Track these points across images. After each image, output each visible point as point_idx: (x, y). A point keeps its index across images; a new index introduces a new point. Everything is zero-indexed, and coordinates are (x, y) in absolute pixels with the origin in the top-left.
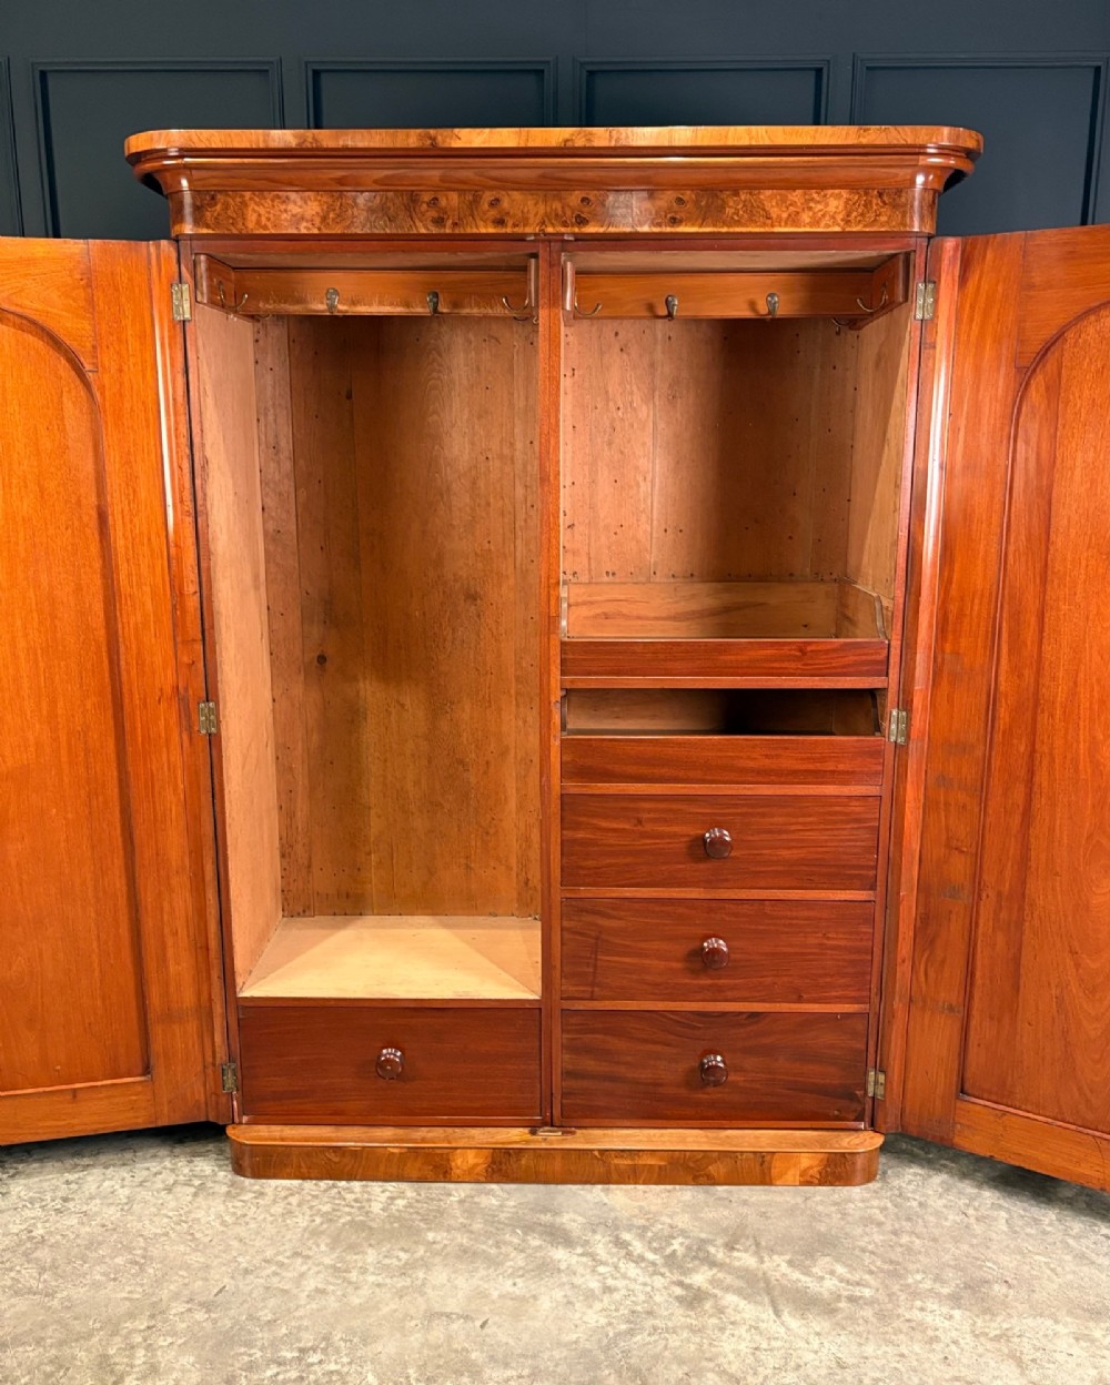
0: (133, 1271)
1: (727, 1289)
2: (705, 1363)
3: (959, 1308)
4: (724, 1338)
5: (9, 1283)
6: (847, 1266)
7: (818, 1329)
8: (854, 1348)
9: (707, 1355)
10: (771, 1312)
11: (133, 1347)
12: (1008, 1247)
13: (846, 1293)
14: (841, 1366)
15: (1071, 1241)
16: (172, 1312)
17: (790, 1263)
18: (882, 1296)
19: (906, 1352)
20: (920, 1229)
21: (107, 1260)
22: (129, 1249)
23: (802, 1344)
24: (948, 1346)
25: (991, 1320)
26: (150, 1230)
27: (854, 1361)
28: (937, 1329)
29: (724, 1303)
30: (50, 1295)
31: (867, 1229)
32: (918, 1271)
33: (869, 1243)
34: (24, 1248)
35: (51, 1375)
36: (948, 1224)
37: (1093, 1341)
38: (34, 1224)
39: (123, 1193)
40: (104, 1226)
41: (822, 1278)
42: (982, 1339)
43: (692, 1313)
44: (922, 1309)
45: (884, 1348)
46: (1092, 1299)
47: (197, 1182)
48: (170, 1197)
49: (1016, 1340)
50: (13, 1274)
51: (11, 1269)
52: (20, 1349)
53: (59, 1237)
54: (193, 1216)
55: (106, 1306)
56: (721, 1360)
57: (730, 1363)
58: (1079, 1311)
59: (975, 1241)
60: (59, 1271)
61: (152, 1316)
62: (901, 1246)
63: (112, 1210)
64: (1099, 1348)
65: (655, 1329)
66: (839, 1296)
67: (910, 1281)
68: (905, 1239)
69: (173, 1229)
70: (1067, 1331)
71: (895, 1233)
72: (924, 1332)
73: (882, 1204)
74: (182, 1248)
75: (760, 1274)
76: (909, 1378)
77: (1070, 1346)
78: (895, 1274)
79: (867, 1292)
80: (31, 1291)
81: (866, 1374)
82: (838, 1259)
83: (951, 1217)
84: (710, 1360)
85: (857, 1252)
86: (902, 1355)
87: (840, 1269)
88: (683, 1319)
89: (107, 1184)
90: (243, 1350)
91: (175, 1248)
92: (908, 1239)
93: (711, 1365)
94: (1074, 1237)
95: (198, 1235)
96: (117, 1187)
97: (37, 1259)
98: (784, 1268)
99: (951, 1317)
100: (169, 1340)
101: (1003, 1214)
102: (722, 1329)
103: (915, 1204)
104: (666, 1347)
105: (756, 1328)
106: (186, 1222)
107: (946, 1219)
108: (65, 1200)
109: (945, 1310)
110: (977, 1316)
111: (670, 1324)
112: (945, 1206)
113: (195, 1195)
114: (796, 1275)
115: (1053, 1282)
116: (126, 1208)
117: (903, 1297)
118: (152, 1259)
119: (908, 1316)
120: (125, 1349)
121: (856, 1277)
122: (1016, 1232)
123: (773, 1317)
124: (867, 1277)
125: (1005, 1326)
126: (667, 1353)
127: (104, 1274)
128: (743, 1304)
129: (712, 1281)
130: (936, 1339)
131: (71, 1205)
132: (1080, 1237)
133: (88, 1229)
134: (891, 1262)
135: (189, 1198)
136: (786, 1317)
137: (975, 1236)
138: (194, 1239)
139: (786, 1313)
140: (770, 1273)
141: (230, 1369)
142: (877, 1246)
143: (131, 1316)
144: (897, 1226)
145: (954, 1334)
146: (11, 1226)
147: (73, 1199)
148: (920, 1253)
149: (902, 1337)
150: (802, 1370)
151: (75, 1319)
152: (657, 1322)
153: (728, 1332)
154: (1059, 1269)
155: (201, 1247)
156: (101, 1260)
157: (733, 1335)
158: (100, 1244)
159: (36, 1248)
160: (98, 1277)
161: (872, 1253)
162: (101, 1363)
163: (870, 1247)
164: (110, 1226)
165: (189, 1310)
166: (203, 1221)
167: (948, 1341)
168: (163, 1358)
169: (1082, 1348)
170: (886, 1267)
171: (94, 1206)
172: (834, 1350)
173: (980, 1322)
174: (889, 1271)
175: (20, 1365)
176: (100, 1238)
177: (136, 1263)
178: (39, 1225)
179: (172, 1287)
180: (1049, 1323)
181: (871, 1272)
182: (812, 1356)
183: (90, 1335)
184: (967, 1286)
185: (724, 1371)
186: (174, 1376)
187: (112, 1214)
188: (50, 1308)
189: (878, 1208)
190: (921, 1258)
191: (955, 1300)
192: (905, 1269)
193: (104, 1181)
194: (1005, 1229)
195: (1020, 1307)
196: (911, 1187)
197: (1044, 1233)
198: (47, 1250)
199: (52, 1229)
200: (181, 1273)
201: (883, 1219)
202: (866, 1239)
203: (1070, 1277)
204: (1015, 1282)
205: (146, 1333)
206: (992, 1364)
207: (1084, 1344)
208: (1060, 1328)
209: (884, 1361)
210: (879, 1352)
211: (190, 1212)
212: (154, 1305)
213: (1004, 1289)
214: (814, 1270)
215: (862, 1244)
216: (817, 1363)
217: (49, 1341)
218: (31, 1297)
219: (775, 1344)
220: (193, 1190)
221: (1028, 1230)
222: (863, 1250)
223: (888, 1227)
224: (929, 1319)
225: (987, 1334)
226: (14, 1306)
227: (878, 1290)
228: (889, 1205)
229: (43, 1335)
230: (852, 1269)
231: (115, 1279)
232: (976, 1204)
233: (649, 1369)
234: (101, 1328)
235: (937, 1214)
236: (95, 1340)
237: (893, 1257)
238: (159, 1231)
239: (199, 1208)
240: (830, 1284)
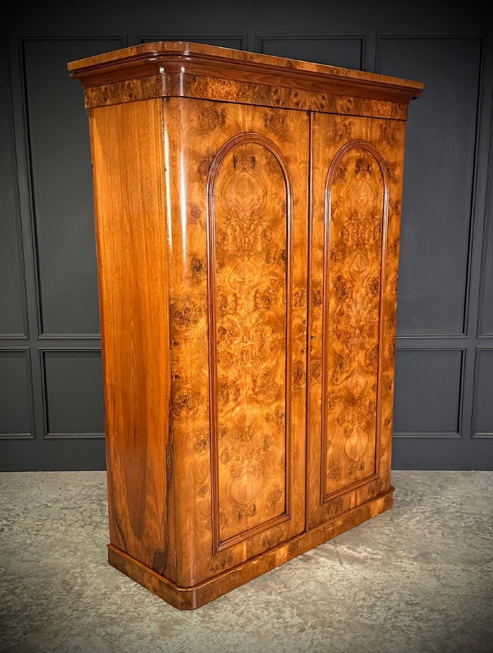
0: (71, 554)
1: (321, 556)
2: (310, 579)
3: (416, 561)
4: (319, 571)
5: (20, 558)
6: (371, 548)
7: (357, 568)
8: (371, 574)
9: (311, 576)
10: (339, 563)
11: (76, 577)
12: (440, 542)
13: (370, 557)
14: (365, 579)
15: (467, 540)
16: (91, 566)
17: (348, 548)
18: (385, 558)
19: (392, 575)
20: (404, 536)
21: (60, 550)
22: (68, 547)
23: (351, 573)
24: (410, 573)
25: (429, 565)
26: (76, 540)
27: (371, 578)
28: (406, 568)
29: (319, 560)
30: (39, 562)
31: (382, 537)
32: (401, 550)
33: (382, 541)
34: (23, 547)
35: (44, 586)
36: (416, 534)
37: (469, 571)
38: (26, 539)
39: (63, 529)
40: (56, 539)
41: (361, 552)
42: (424, 571)
43: (306, 564)
44: (401, 562)
45: (384, 574)
46: (472, 559)
47: (94, 524)
48: (83, 529)
49: (438, 571)
50: (20, 555)
51: (20, 554)
52: (29, 579)
53: (37, 543)
54: (94, 536)
55: (62, 565)
56: (317, 578)
57: (320, 579)
58: (466, 562)
59: (427, 540)
60: (40, 554)
61: (82, 568)
62: (395, 542)
63: (59, 534)
64: (472, 574)
65: (290, 569)
66: (368, 558)
67: (397, 553)
68: (397, 540)
69: (86, 540)
70: (459, 568)
71: (393, 538)
72: (401, 569)
73: (389, 528)
74: (91, 546)
75: (335, 551)
76: (393, 583)
77: (460, 573)
78: (392, 551)
79: (379, 557)
80: (29, 560)
81: (375, 582)
82: (368, 547)
83: (418, 532)
84: (313, 578)
85: (376, 544)
86: (391, 576)
87: (369, 549)
88: (302, 566)
89: (54, 525)
90: (121, 577)
91: (88, 546)
92: (399, 540)
93: (313, 579)
94: (469, 539)
95: (97, 542)
96: (59, 526)
97: (30, 551)
98: (345, 549)
99: (413, 564)
100: (91, 575)
101: (441, 531)
102: (318, 569)
103: (403, 528)
104: (295, 574)
105: (332, 568)
106: (91, 538)
107: (416, 533)
108: (38, 531)
109: (410, 562)
110: (424, 564)
111: (297, 567)
112: (416, 529)
113: (94, 528)
114: (350, 551)
115: (457, 553)
116: (65, 533)
117: (394, 558)
118: (78, 550)
119: (395, 564)
120: (73, 578)
121: (376, 552)
122: (444, 537)
123: (339, 564)
124: (380, 552)
125: (434, 567)
126: (295, 576)
127: (59, 555)
128: (327, 561)
129: (315, 554)
130: (406, 571)
131: (41, 532)
132: (472, 538)
133: (49, 541)
134: (391, 547)
135: (92, 530)
136: (345, 564)
137: (427, 538)
138: (95, 543)
139: (345, 563)
140: (339, 551)
141: (117, 583)
142: (385, 542)
143: (73, 568)
144: (395, 535)
145: (413, 569)
146: (16, 540)
147: (41, 531)
148: (403, 544)
149: (391, 570)
150: (349, 581)
151: (50, 569)
152: (291, 567)
153: (320, 569)
154: (460, 549)
155: (99, 546)
156: (58, 550)
157: (322, 570)
158: (56, 545)
159: (29, 547)
160: (57, 556)
161: (383, 544)
162: (63, 583)
163: (382, 542)
164: (59, 540)
165: (97, 566)
166: (99, 537)
167: (411, 571)
168: (89, 581)
169: (464, 574)
170: (388, 549)
171: (51, 533)
172: (363, 574)
173: (424, 566)
174: (389, 551)
175: (30, 583)
176: (55, 544)
177: (72, 551)
178: (28, 540)
179: (89, 559)
180: (453, 566)
181: (381, 550)
182: (354, 576)
183: (57, 574)
184: (421, 554)
185: (318, 581)
186: (94, 586)
187: (59, 535)
188: (39, 566)
189: (388, 529)
190: (403, 546)
191: (415, 559)
192: (396, 549)
193: (53, 524)
194: (440, 536)
195: (442, 561)
196: (403, 522)
197: (457, 537)
198: (33, 548)
199: (34, 541)
200: (92, 554)
201: (389, 533)
202: (381, 540)
203: (465, 551)
204: (441, 553)
205: (80, 573)
206: (427, 578)
207: (465, 572)
208: (457, 568)
209: (383, 578)
210: (382, 575)
211: (92, 534)
212: (82, 564)
213: (436, 556)
214: (358, 550)
215: (379, 541)
216: (356, 579)
217: (40, 576)
218: (30, 562)
219: (339, 573)
220: (93, 527)
221: (450, 536)
222: (379, 543)
223: (391, 536)
224: (403, 565)
225: (426, 569)
226: (24, 565)
227: (383, 556)
228: (392, 528)
229: (38, 574)
230: (374, 549)
231: (64, 557)
232: (430, 528)
233: (288, 581)
234: (61, 572)
235: (413, 531)
236: (59, 575)
237: (391, 545)
238: (80, 541)
239: (96, 533)
240: (364, 554)
